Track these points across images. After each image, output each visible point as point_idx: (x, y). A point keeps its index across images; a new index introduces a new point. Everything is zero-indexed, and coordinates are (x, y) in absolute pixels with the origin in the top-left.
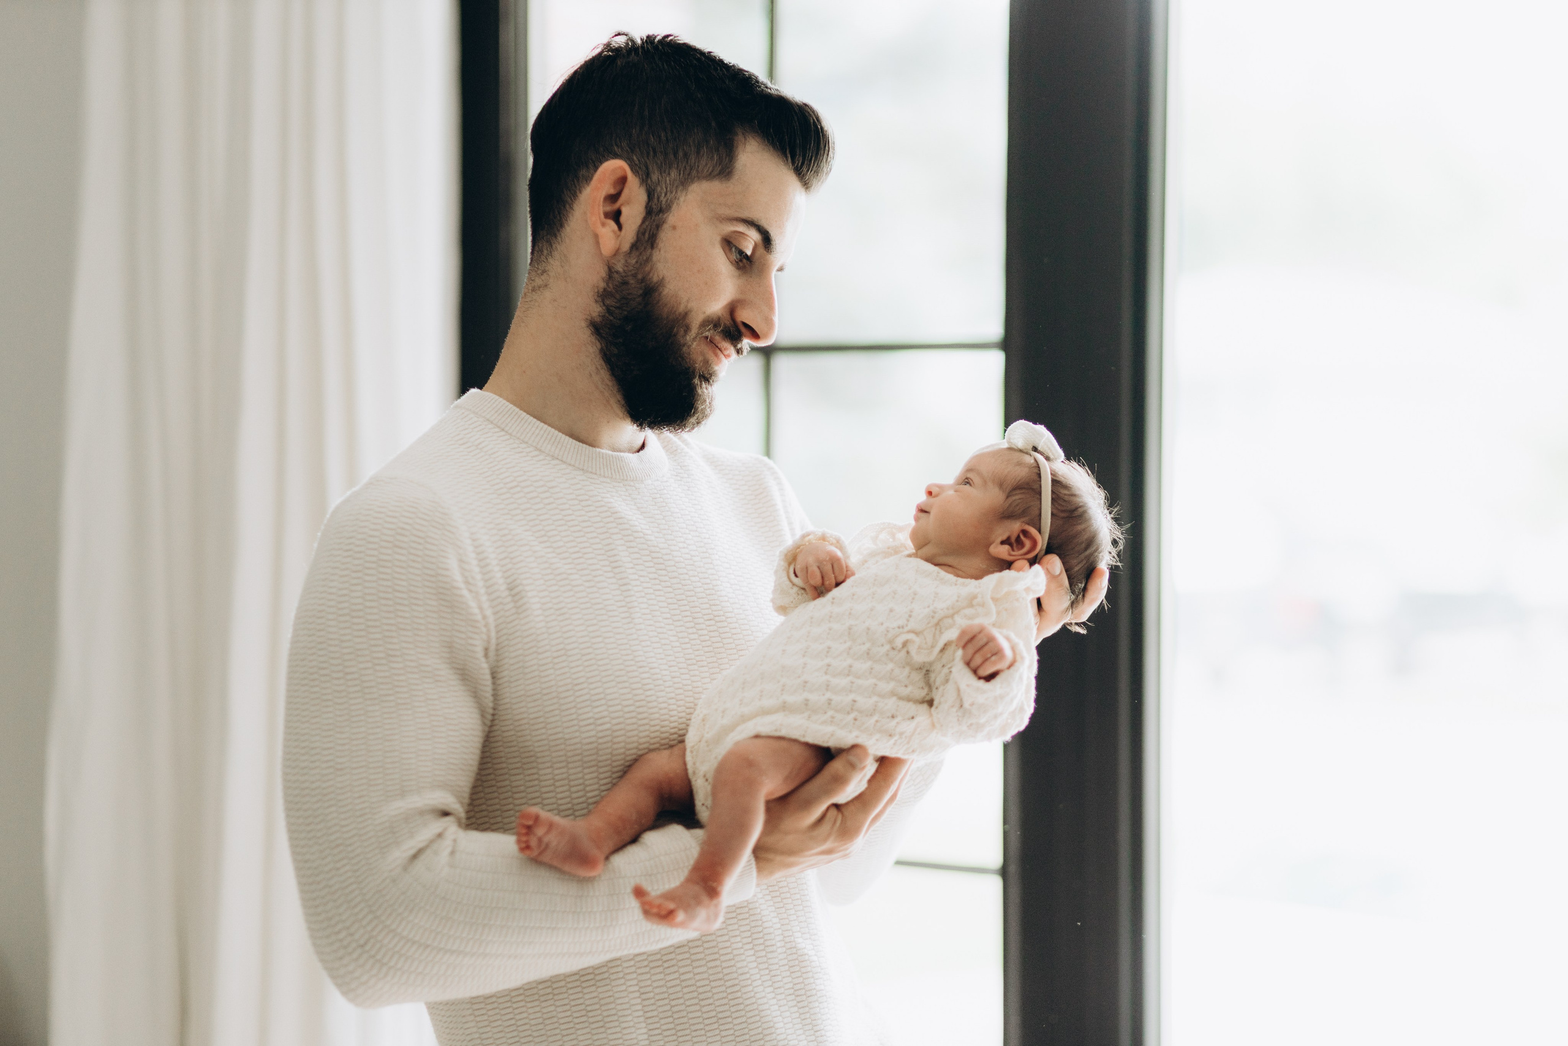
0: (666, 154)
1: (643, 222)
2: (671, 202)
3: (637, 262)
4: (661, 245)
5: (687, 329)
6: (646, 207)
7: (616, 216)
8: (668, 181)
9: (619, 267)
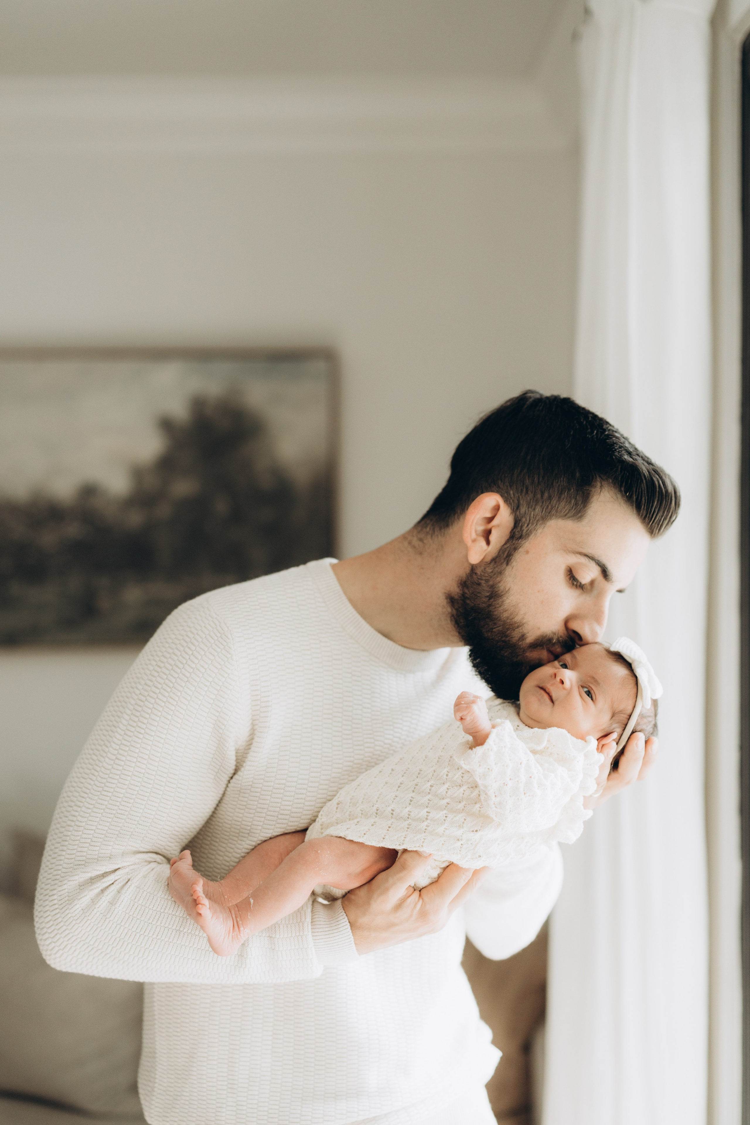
0: (535, 495)
1: (504, 544)
3: (492, 571)
4: (513, 563)
7: (486, 534)
8: (532, 515)
9: (476, 571)
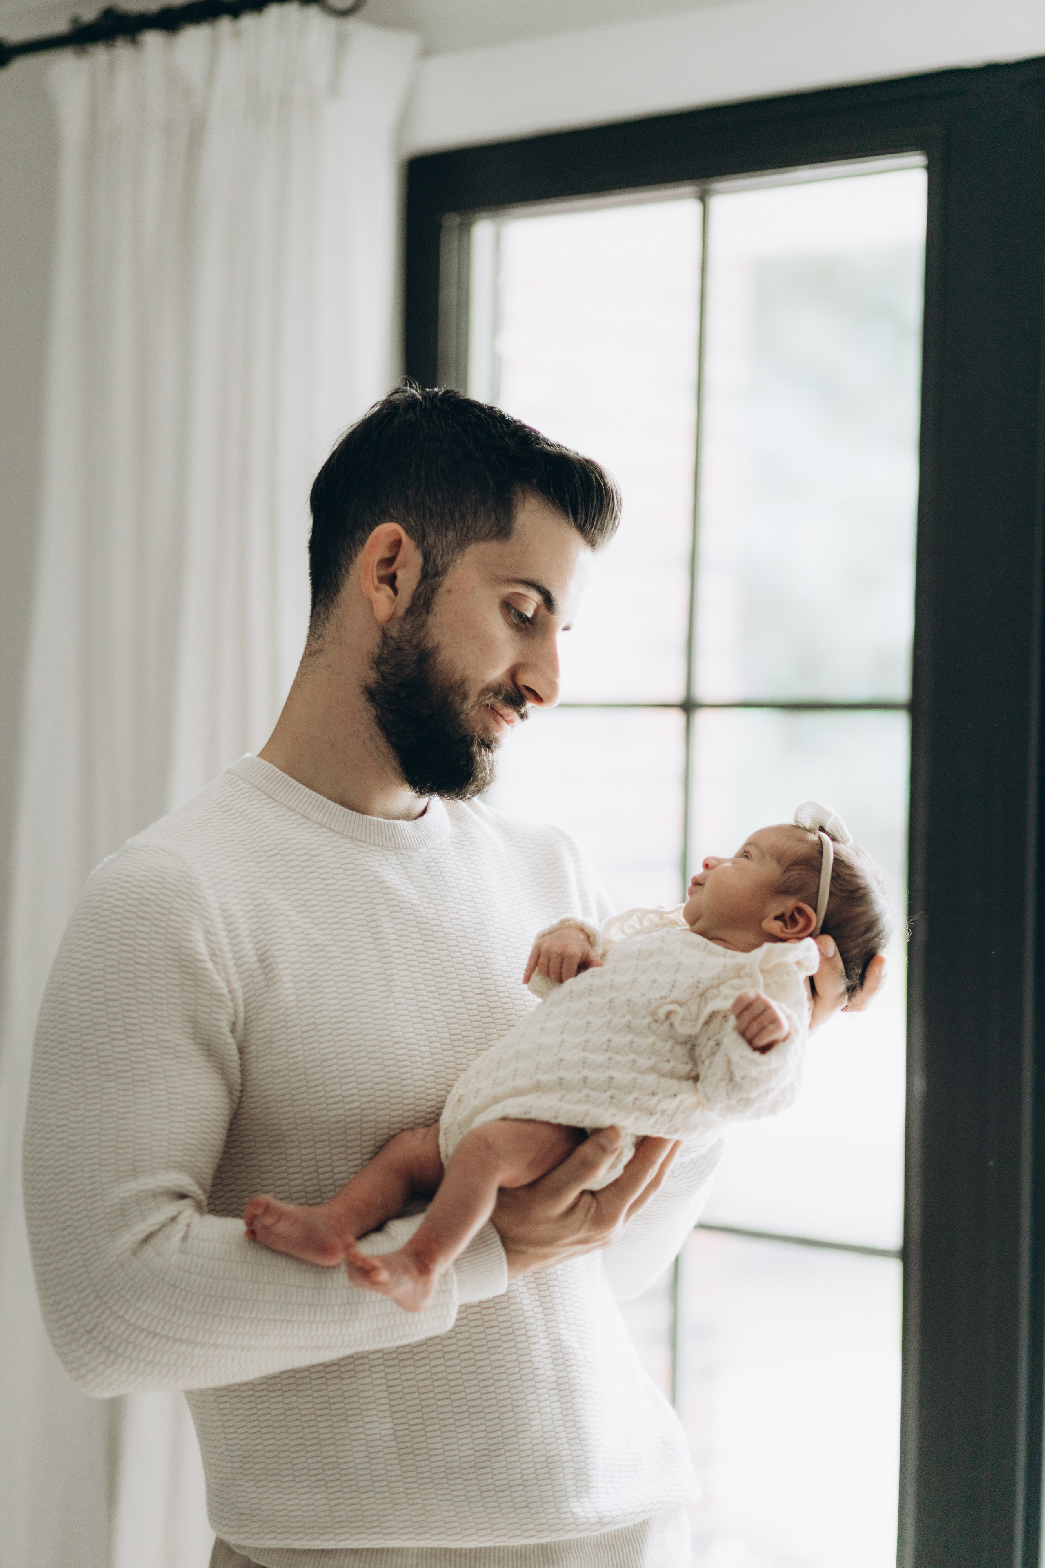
0: (443, 515)
1: (418, 586)
3: (412, 627)
4: (436, 609)
5: (465, 697)
6: (422, 570)
8: (445, 543)
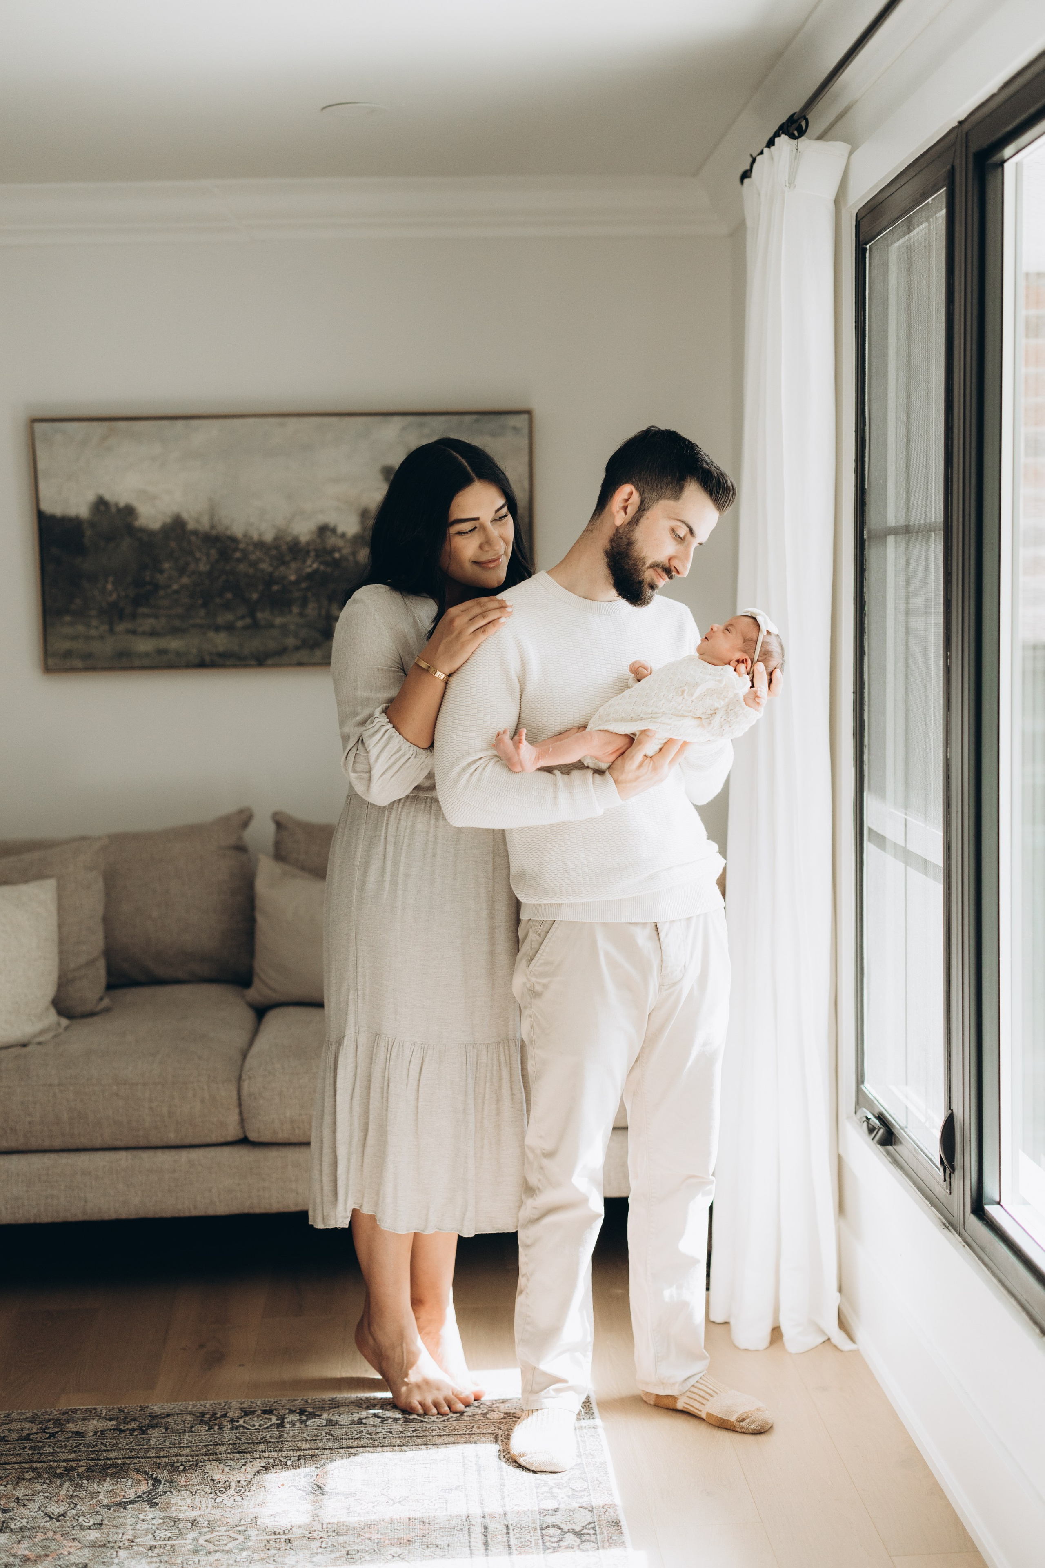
0: (653, 486)
1: (636, 514)
2: (650, 507)
3: (628, 530)
4: (640, 525)
5: (645, 563)
6: (638, 509)
7: (625, 508)
8: (651, 497)
9: (621, 531)
